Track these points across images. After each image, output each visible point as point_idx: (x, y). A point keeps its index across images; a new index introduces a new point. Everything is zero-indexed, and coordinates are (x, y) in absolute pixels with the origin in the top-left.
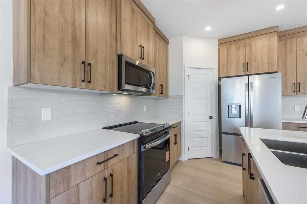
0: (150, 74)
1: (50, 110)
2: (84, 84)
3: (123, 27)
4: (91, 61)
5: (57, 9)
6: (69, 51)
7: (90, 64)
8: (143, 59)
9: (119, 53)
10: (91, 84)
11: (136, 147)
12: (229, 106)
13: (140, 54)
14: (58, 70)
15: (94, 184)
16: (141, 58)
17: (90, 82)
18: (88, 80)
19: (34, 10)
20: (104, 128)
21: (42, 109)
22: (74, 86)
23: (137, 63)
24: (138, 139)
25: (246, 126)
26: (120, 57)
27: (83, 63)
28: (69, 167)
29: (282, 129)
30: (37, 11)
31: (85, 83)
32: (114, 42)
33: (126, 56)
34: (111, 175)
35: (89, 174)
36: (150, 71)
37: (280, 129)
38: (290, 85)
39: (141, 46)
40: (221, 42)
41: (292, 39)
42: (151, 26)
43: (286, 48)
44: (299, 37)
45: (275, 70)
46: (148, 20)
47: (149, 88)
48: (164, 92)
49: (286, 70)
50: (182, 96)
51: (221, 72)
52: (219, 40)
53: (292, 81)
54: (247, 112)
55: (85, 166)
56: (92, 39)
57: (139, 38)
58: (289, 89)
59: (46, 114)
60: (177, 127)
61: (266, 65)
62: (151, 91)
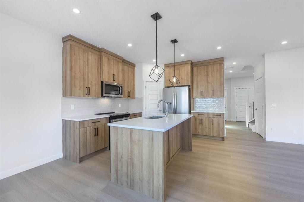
0: (119, 88)
2: (87, 95)
3: (104, 69)
4: (90, 86)
5: (78, 71)
6: (82, 84)
7: (89, 88)
8: (115, 81)
9: (102, 80)
10: (89, 95)
13: (113, 79)
14: (79, 91)
15: (91, 129)
16: (113, 80)
17: (89, 94)
18: (88, 94)
20: (95, 114)
21: (71, 105)
22: (84, 96)
24: (110, 117)
26: (102, 82)
27: (87, 87)
28: (84, 121)
30: (73, 74)
32: (100, 76)
33: (105, 81)
34: (97, 128)
35: (90, 125)
36: (119, 86)
37: (187, 114)
38: (199, 92)
39: (113, 75)
40: (166, 66)
41: (200, 66)
42: (120, 62)
43: (198, 71)
44: (203, 66)
45: (190, 84)
46: (118, 59)
47: (119, 95)
48: (131, 96)
49: (198, 83)
50: (142, 98)
51: (166, 84)
52: (165, 65)
53: (200, 90)
54: (174, 107)
55: (88, 122)
56: (90, 77)
57: (112, 71)
58: (199, 94)
59: (72, 107)
60: (137, 115)
61: (186, 81)
62: (120, 96)
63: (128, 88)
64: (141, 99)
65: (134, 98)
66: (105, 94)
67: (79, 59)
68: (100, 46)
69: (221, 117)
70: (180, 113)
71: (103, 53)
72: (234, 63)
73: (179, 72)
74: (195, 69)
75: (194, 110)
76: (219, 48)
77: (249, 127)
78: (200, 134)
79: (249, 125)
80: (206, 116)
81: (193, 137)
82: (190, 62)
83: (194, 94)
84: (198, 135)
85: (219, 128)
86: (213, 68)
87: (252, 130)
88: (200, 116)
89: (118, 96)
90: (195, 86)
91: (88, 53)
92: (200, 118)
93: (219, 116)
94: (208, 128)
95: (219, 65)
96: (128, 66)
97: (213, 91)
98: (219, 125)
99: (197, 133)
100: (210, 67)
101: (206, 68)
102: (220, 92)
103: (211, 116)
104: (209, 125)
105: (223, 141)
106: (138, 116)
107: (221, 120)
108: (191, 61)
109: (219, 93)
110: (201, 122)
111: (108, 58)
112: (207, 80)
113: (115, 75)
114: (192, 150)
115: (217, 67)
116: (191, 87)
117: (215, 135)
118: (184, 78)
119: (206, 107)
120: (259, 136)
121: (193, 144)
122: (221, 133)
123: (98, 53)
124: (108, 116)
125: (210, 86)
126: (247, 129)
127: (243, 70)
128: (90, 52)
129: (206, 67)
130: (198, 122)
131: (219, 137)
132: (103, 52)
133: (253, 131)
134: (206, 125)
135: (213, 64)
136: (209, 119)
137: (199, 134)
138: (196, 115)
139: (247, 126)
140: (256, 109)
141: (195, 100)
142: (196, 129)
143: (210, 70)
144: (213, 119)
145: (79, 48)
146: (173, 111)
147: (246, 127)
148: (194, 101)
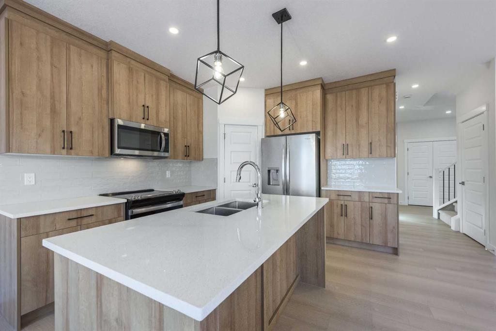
0: (160, 136)
1: (33, 175)
4: (73, 129)
5: (34, 88)
6: (47, 122)
7: (71, 132)
8: (148, 119)
9: (111, 117)
10: (72, 151)
11: (122, 210)
12: (269, 171)
13: (142, 114)
14: (35, 140)
16: (144, 118)
17: (70, 149)
18: (68, 147)
19: (12, 94)
20: (100, 195)
21: (25, 174)
22: (54, 153)
23: (143, 126)
24: (126, 203)
25: (284, 194)
26: (112, 121)
27: (63, 131)
28: (38, 216)
29: (316, 197)
30: (14, 94)
31: (66, 150)
32: (105, 106)
35: (59, 226)
36: (160, 132)
37: (314, 197)
38: (340, 146)
39: (143, 106)
40: (269, 92)
41: (342, 91)
42: (164, 80)
43: (336, 102)
44: (349, 90)
45: (318, 129)
46: (158, 74)
47: (159, 151)
48: (192, 153)
49: (336, 129)
50: (217, 159)
51: (268, 129)
52: (266, 90)
53: (341, 141)
54: (284, 178)
55: (55, 219)
56: (74, 107)
57: (141, 98)
58: (338, 150)
59: (29, 179)
60: (204, 195)
61: (310, 123)
62: (162, 154)
63: (184, 137)
64: (214, 162)
65: (199, 158)
66: (119, 148)
67: (39, 59)
68: (106, 38)
69: (392, 200)
70: (297, 194)
71: (114, 53)
72: (415, 86)
73: (297, 104)
74: (330, 97)
75: (326, 185)
76: (392, 39)
77: (439, 218)
78: (342, 237)
79: (439, 214)
80: (357, 199)
81: (327, 243)
82: (320, 82)
83: (329, 151)
84: (337, 239)
85: (385, 224)
86: (372, 93)
87: (450, 227)
88: (341, 198)
89: (156, 154)
90: (329, 133)
91: (68, 49)
92: (342, 202)
93: (386, 199)
94: (360, 227)
95: (385, 86)
96: (183, 91)
97: (371, 143)
98: (385, 217)
99: (336, 236)
100: (364, 92)
101: (354, 96)
102: (387, 146)
103: (366, 199)
104: (361, 218)
105: (395, 257)
106: (205, 197)
107: (390, 207)
108: (323, 81)
109: (384, 149)
110: (344, 211)
111: (129, 68)
112: (357, 120)
113: (148, 107)
114: (327, 283)
115: (379, 92)
116: (321, 137)
117: (377, 241)
118: (307, 116)
119: (352, 179)
120: (473, 241)
121: (328, 263)
122: (390, 236)
123: (103, 54)
124: (122, 200)
125: (364, 132)
126: (436, 222)
127: (428, 103)
128: (74, 45)
129: (354, 92)
130: (337, 210)
131: (385, 245)
132: (113, 51)
133: (453, 228)
134: (354, 218)
135: (371, 86)
136: (361, 205)
137: (339, 238)
138: (334, 197)
139: (435, 216)
140: (463, 183)
141: (329, 164)
142: (332, 225)
143: (364, 99)
144: (371, 205)
145: (38, 32)
146: (281, 187)
147: (433, 219)
148: (327, 165)
